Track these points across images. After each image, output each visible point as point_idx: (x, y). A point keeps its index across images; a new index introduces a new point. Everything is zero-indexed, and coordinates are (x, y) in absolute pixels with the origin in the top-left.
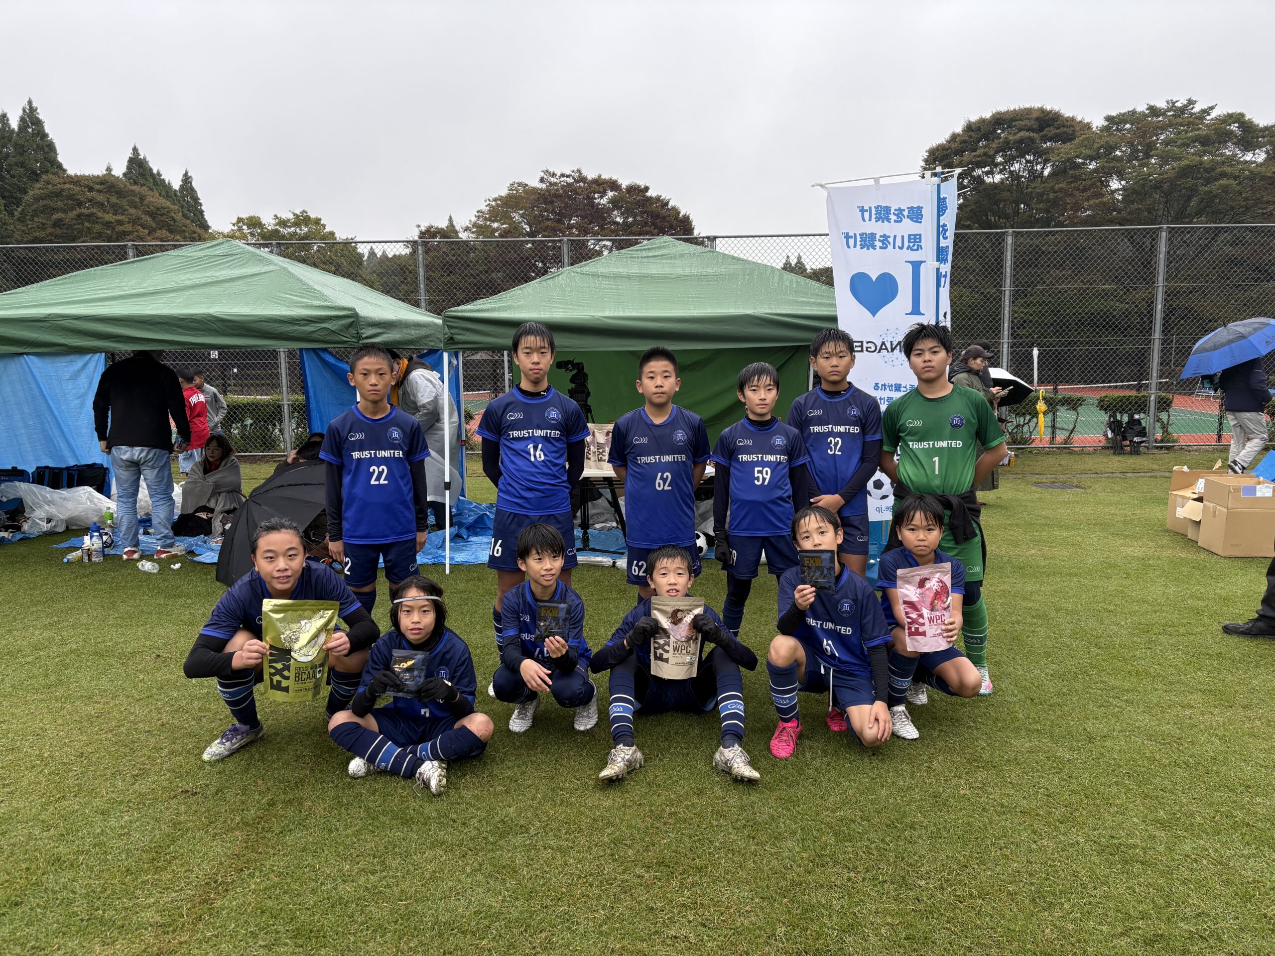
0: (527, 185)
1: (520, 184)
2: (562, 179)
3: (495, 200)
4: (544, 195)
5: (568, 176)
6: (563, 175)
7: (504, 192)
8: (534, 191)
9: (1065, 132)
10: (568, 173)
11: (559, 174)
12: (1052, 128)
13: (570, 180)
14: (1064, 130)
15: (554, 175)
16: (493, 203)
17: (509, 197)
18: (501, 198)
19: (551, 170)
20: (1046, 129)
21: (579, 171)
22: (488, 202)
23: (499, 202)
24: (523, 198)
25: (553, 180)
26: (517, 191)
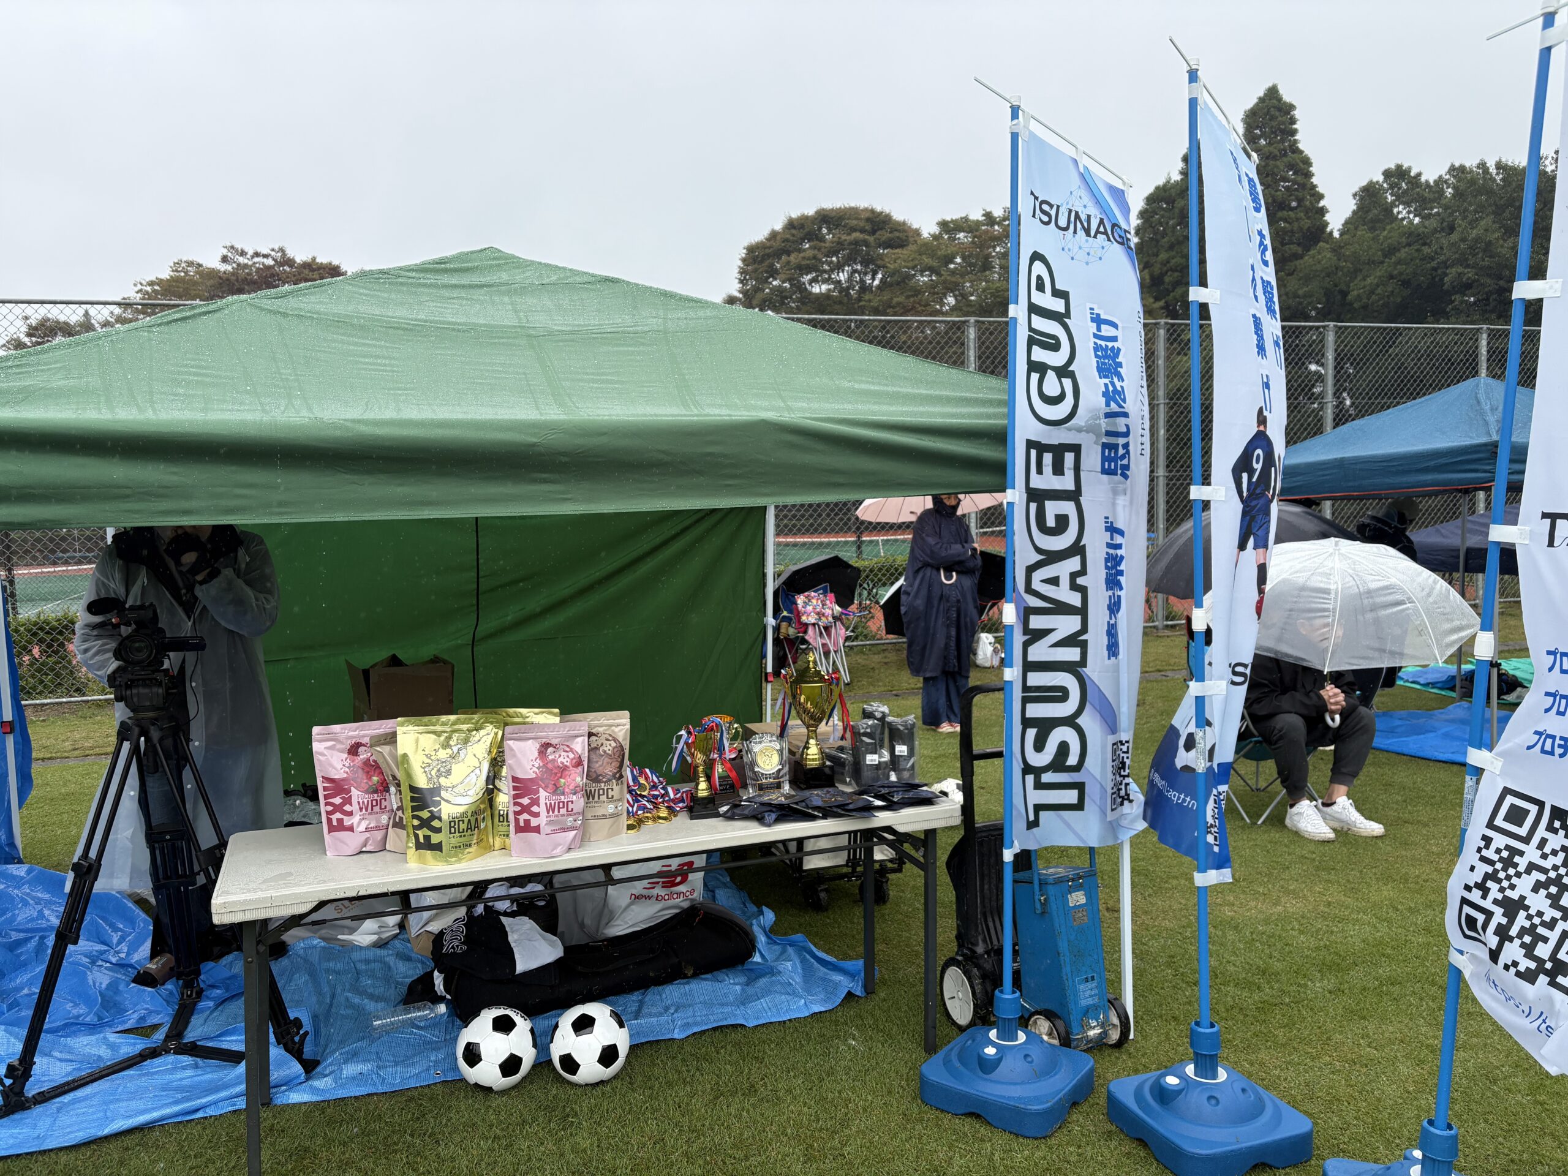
0: (200, 265)
1: (190, 264)
2: (256, 260)
3: (151, 284)
4: (228, 280)
5: (266, 256)
6: (257, 254)
7: (165, 274)
8: (212, 274)
9: (898, 238)
10: (265, 251)
11: (251, 252)
12: (883, 232)
13: (271, 262)
14: (897, 234)
15: (243, 253)
16: (149, 289)
17: (172, 279)
18: (160, 282)
19: (239, 246)
20: (879, 233)
21: (282, 250)
22: (139, 287)
23: (157, 288)
24: (195, 283)
25: (242, 260)
26: (186, 273)
